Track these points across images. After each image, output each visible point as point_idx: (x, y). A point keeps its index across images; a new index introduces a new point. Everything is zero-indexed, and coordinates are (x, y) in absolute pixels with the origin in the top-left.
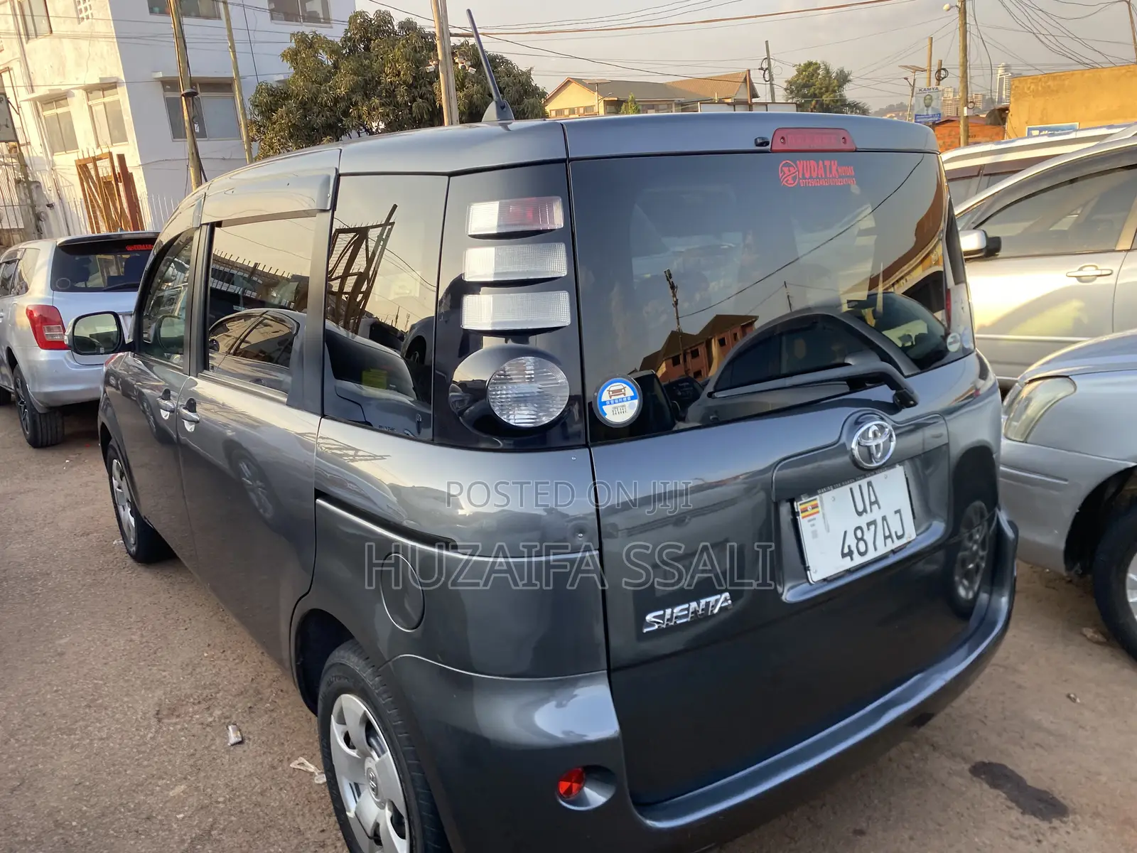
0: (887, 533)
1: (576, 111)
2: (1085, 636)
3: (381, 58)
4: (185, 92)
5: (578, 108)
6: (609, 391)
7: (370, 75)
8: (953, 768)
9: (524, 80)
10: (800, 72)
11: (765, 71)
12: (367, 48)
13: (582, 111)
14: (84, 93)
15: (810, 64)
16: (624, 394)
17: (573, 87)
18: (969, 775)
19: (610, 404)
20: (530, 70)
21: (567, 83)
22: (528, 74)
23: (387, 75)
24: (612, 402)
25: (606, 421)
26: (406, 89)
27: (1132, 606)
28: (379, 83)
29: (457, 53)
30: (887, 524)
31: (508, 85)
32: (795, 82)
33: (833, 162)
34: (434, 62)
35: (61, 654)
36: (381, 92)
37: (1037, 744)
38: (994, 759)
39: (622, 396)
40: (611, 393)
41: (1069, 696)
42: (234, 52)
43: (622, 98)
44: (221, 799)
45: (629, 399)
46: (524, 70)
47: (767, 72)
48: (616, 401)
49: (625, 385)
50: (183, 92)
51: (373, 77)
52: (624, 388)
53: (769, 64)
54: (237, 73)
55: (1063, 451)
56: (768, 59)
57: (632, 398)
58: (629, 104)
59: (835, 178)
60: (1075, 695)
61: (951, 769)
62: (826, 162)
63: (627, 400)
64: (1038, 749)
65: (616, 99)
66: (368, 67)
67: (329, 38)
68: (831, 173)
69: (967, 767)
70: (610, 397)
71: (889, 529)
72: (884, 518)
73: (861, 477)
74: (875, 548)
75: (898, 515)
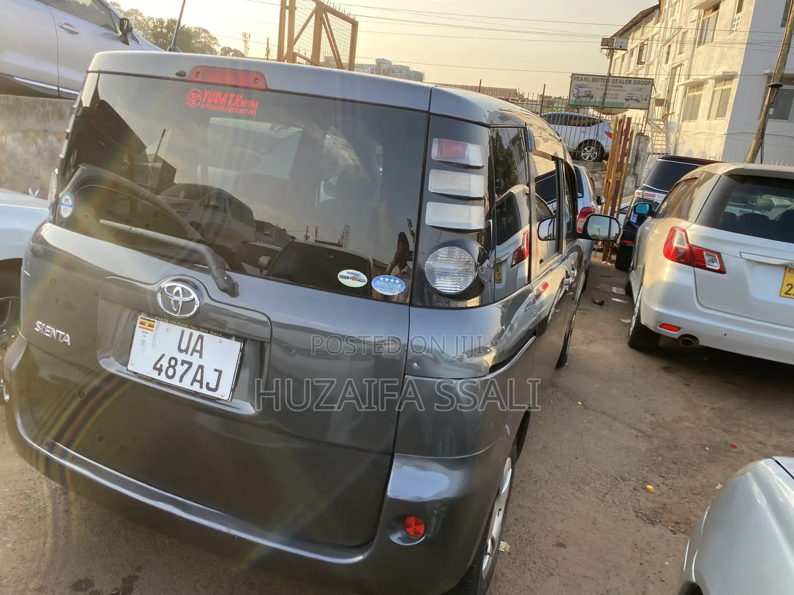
0: (198, 378)
6: (65, 198)
14: (714, 82)
16: (69, 203)
30: (202, 373)
57: (70, 206)
71: (202, 376)
72: (201, 367)
73: (195, 329)
74: (181, 381)
75: (217, 374)
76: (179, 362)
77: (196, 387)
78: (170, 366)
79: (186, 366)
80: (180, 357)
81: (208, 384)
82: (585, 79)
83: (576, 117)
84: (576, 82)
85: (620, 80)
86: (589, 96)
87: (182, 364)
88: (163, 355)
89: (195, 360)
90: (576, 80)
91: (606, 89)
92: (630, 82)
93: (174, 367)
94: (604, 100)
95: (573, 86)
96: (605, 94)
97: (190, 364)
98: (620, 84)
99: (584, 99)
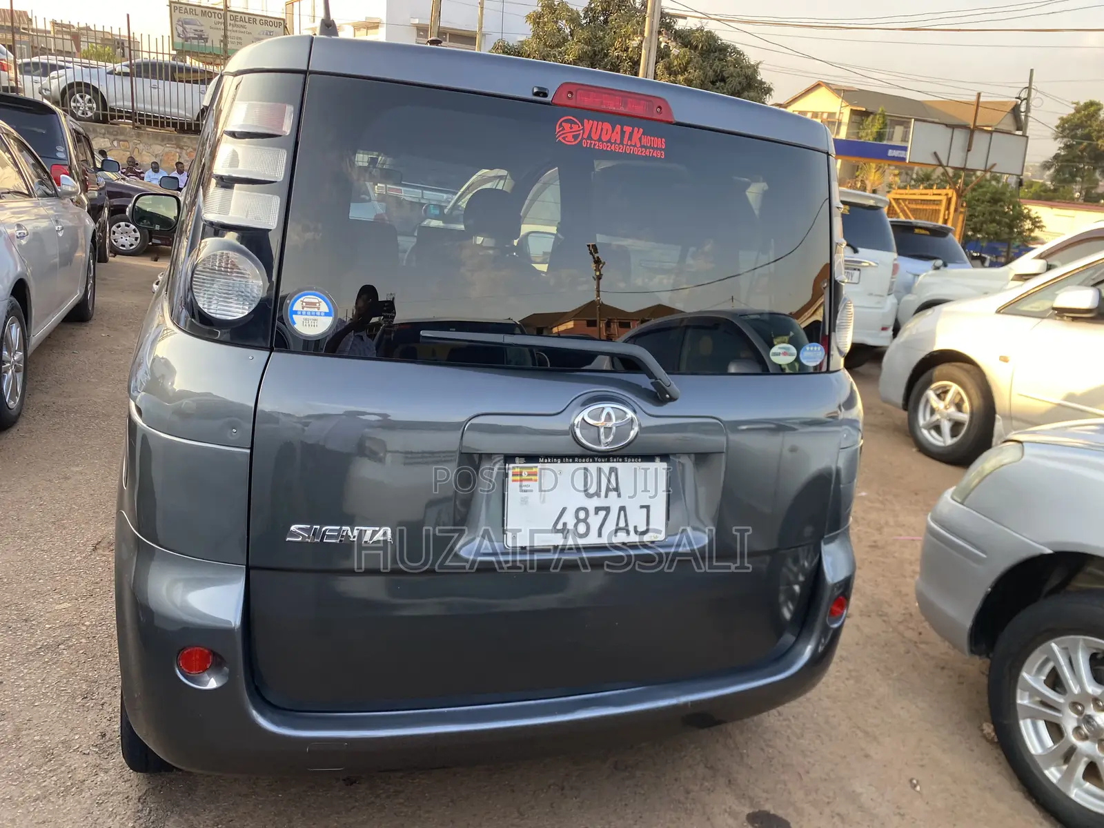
0: (622, 524)
1: (819, 116)
2: (982, 730)
3: (614, 32)
4: (432, 39)
5: (823, 113)
6: (303, 302)
7: (600, 46)
8: (734, 807)
9: (750, 73)
10: (1078, 111)
11: (1022, 101)
12: (606, 22)
13: (825, 116)
14: (352, 28)
15: (1092, 104)
16: (319, 309)
17: (822, 91)
18: (744, 818)
19: (302, 314)
20: (758, 64)
21: (818, 86)
22: (754, 69)
23: (616, 49)
24: (304, 313)
25: (295, 330)
26: (630, 65)
27: (1019, 709)
28: (606, 55)
29: (663, 32)
30: (625, 516)
31: (732, 76)
32: (1070, 120)
33: (636, 129)
34: (639, 38)
35: (67, 478)
36: (606, 64)
37: (838, 814)
38: (780, 813)
39: (316, 310)
40: (304, 304)
41: (911, 781)
42: (482, 8)
43: (870, 110)
44: (87, 623)
45: (323, 314)
46: (752, 63)
47: (1024, 102)
48: (309, 313)
49: (320, 300)
50: (429, 39)
51: (603, 49)
52: (319, 302)
53: (1029, 94)
54: (481, 28)
55: (990, 521)
56: (1029, 88)
57: (326, 314)
58: (878, 116)
59: (635, 146)
60: (917, 781)
61: (730, 808)
62: (626, 128)
63: (321, 315)
64: (836, 819)
65: (864, 109)
66: (601, 39)
67: (571, 6)
68: (630, 138)
69: (748, 810)
70: (303, 308)
71: (626, 521)
72: (622, 509)
73: (603, 461)
74: (600, 535)
75: (645, 510)
76: (592, 511)
77: (621, 538)
78: (579, 521)
79: (602, 514)
80: (592, 504)
81: (635, 527)
82: (191, 12)
83: (181, 69)
84: (177, 15)
85: (241, 17)
86: (200, 37)
87: (596, 513)
88: (564, 510)
89: (613, 502)
90: (177, 11)
91: (225, 29)
92: (255, 21)
93: (585, 521)
94: (226, 45)
95: (175, 21)
96: (225, 36)
97: (607, 509)
98: (241, 23)
99: (195, 42)
